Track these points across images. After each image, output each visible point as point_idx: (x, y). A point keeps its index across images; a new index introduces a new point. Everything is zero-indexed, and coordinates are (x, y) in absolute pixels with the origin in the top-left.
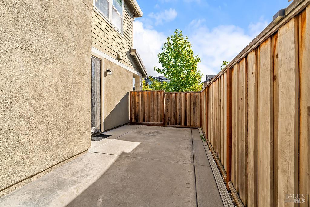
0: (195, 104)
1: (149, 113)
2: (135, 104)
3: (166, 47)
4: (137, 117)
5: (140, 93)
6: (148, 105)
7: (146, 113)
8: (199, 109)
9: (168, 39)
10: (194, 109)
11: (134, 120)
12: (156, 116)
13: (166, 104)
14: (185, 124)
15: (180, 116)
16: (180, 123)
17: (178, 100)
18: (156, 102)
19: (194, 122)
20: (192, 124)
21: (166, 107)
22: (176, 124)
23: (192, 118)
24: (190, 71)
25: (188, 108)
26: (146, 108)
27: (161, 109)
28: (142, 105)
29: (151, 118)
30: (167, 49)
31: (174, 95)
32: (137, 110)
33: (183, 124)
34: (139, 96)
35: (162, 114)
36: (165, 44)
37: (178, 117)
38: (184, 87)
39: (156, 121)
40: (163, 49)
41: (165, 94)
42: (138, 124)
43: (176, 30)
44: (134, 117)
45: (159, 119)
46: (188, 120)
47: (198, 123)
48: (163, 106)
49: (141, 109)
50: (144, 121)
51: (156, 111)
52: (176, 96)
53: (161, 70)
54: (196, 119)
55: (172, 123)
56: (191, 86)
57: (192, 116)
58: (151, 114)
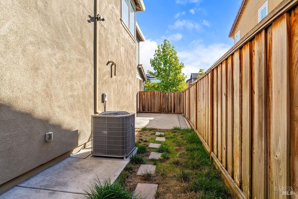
0: (180, 99)
1: (151, 105)
2: (142, 100)
3: (157, 53)
4: (144, 108)
5: (146, 93)
6: (151, 100)
7: (149, 105)
8: (182, 102)
9: (158, 47)
10: (179, 102)
11: (141, 110)
12: (156, 107)
13: (162, 99)
14: (174, 111)
15: (171, 107)
16: (171, 111)
17: (170, 97)
18: (156, 98)
19: (179, 110)
20: (178, 111)
21: (162, 101)
22: (168, 112)
23: (178, 108)
24: (176, 74)
25: (176, 102)
26: (149, 103)
27: (159, 103)
28: (147, 101)
29: (153, 108)
30: (158, 55)
31: (167, 94)
32: (143, 104)
33: (173, 112)
34: (145, 95)
35: (160, 106)
36: (155, 51)
37: (170, 108)
38: (172, 87)
39: (156, 110)
40: (154, 56)
41: (162, 94)
42: (144, 113)
43: (165, 40)
44: (141, 108)
45: (158, 109)
46: (176, 109)
47: (182, 111)
48: (161, 101)
49: (146, 103)
50: (148, 111)
51: (156, 104)
52: (168, 95)
53: (153, 73)
54: (181, 109)
55: (166, 111)
56: (177, 86)
57: (178, 107)
58: (153, 106)
